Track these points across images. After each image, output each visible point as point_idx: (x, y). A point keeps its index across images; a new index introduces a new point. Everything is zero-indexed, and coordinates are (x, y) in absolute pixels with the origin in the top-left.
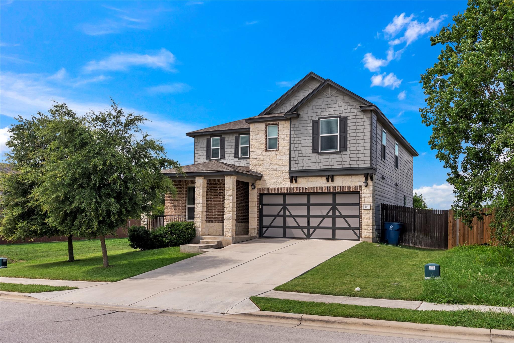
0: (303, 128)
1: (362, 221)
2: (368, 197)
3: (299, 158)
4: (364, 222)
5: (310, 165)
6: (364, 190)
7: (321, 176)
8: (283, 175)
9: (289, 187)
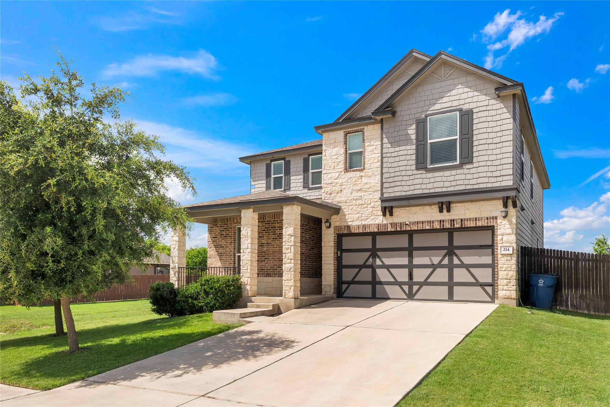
0: (400, 133)
1: (498, 272)
2: (509, 234)
3: (396, 179)
4: (501, 274)
5: (412, 188)
6: (501, 223)
7: (431, 205)
8: (372, 205)
9: (381, 222)
